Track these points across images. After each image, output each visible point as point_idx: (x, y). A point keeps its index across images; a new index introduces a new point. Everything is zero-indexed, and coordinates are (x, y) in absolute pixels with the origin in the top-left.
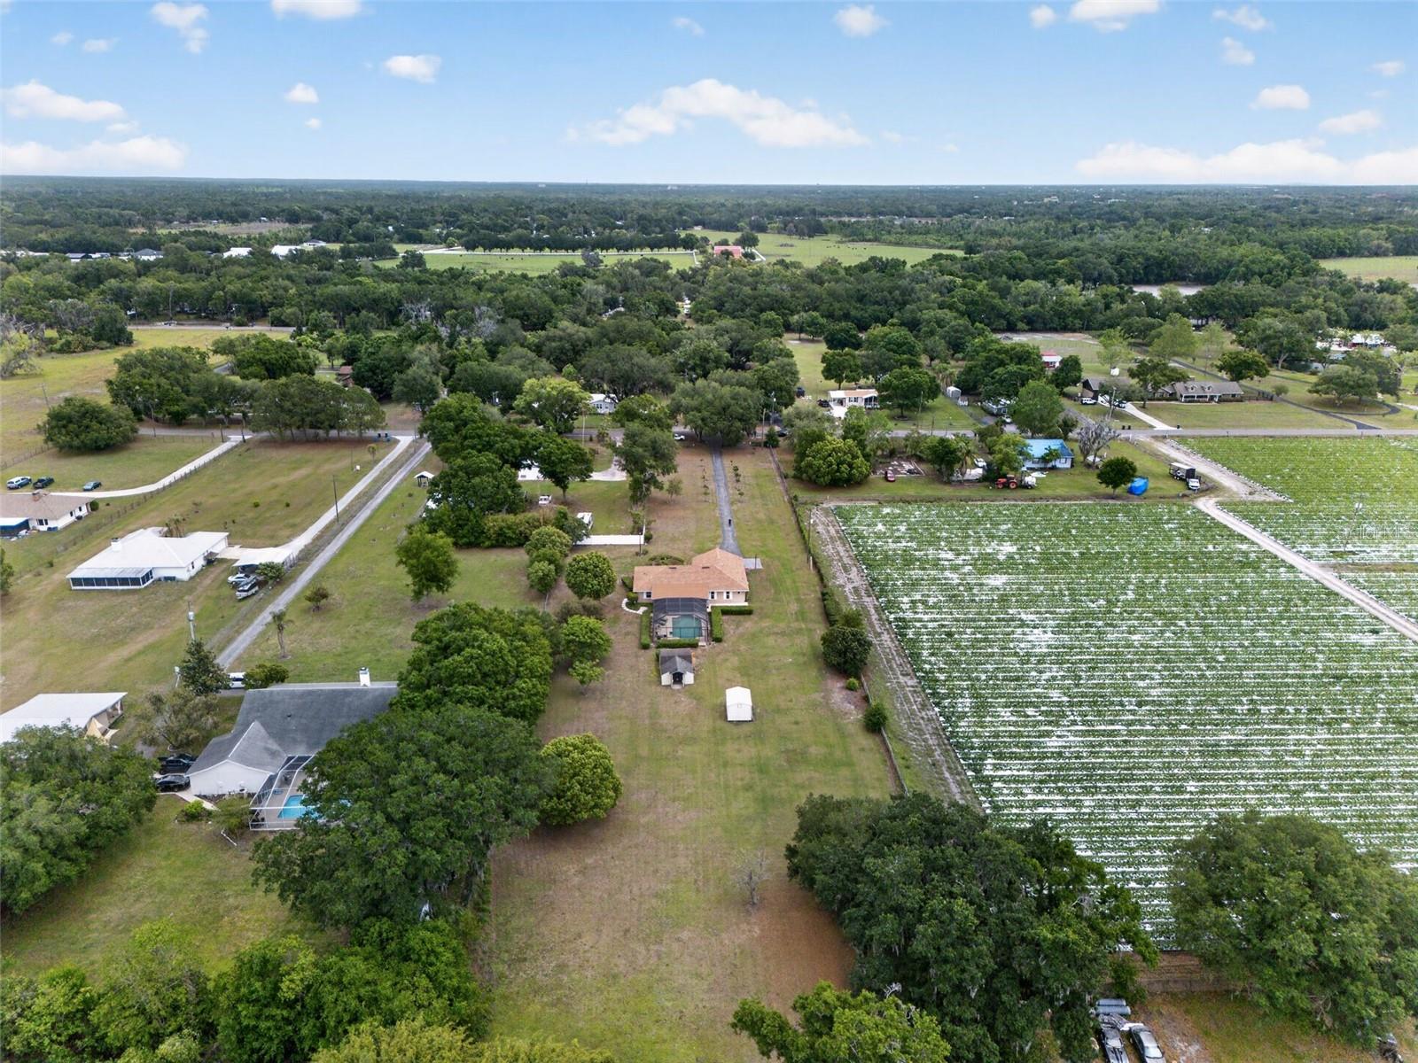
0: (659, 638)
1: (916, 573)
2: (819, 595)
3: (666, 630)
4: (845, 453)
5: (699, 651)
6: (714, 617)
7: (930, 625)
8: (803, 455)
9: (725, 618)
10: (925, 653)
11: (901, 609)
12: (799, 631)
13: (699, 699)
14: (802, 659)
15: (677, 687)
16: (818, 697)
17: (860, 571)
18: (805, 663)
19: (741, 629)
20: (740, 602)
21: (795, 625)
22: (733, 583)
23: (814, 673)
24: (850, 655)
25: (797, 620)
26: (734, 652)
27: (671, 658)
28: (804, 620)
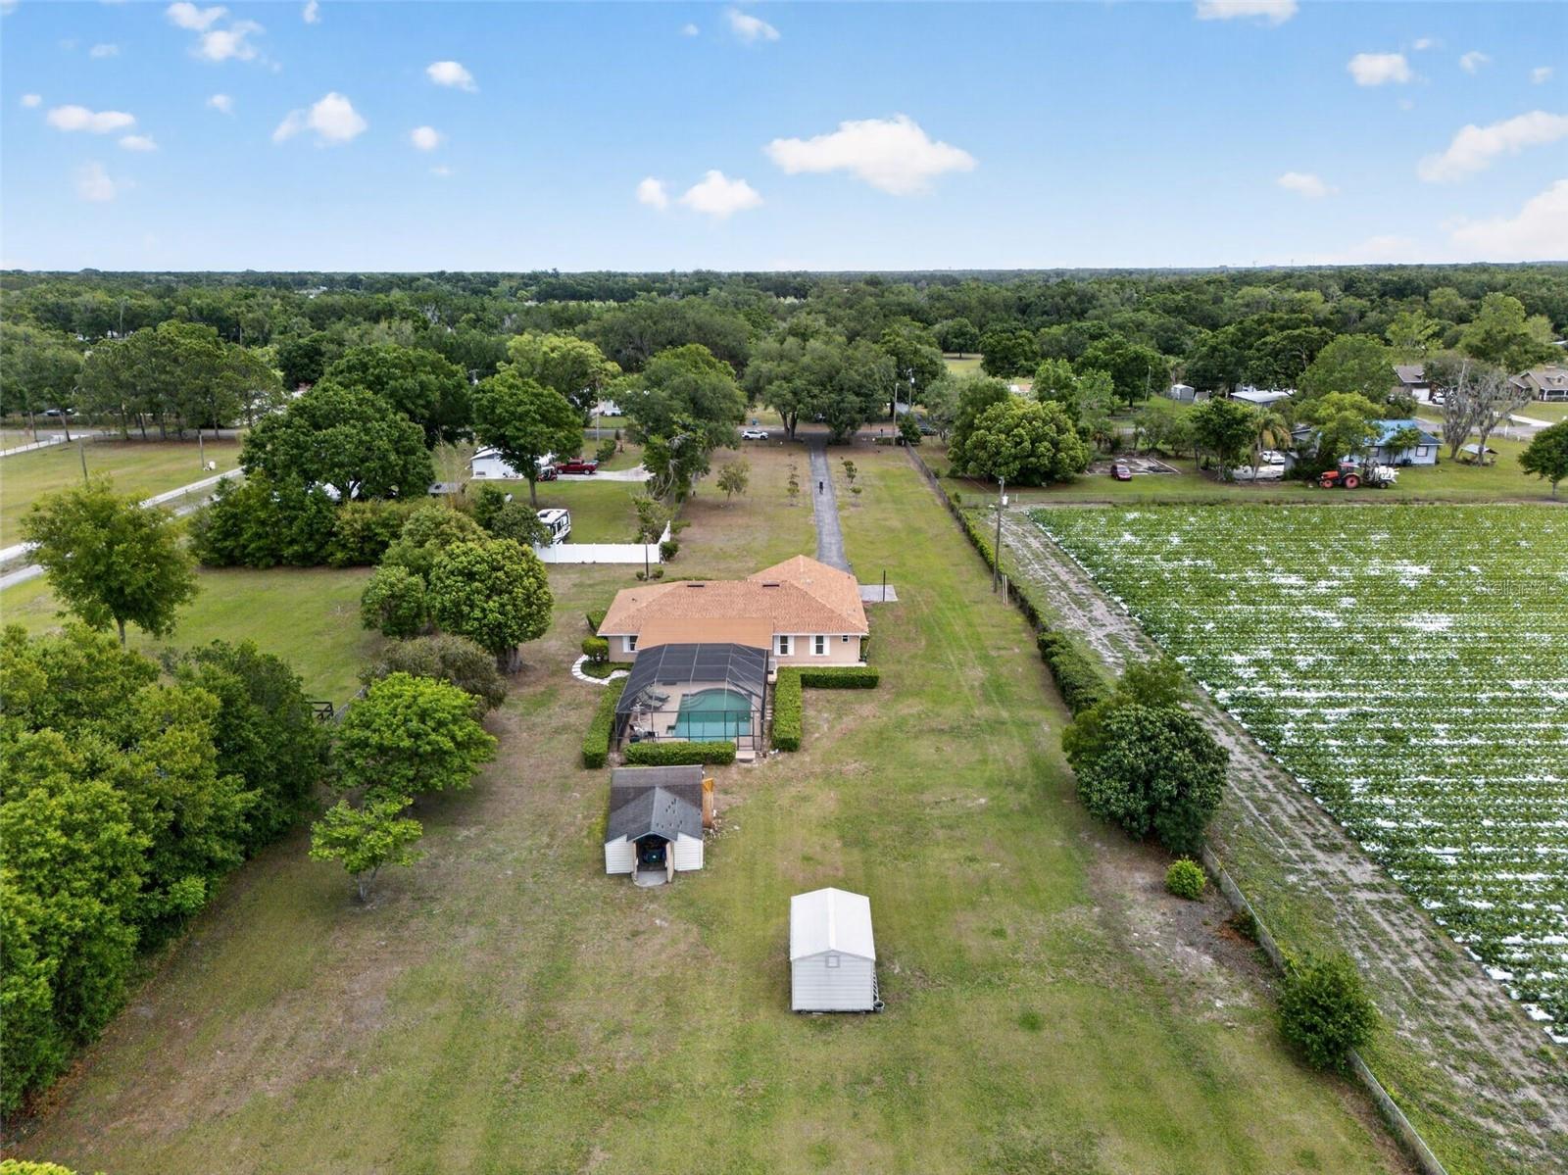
0: (635, 739)
1: (1238, 609)
2: (1034, 649)
3: (659, 726)
4: (1045, 422)
5: (733, 772)
6: (782, 693)
7: (1331, 714)
8: (969, 427)
9: (812, 694)
10: (1357, 785)
11: (1238, 679)
12: (996, 726)
13: (707, 921)
14: (1013, 800)
15: (650, 880)
16: (1081, 918)
17: (1112, 607)
18: (1025, 811)
19: (848, 721)
20: (845, 658)
21: (982, 712)
22: (831, 617)
23: (1056, 842)
24: (1165, 787)
25: (988, 701)
26: (827, 776)
27: (643, 791)
28: (1005, 700)
